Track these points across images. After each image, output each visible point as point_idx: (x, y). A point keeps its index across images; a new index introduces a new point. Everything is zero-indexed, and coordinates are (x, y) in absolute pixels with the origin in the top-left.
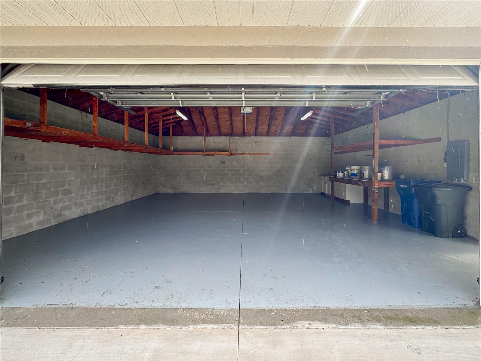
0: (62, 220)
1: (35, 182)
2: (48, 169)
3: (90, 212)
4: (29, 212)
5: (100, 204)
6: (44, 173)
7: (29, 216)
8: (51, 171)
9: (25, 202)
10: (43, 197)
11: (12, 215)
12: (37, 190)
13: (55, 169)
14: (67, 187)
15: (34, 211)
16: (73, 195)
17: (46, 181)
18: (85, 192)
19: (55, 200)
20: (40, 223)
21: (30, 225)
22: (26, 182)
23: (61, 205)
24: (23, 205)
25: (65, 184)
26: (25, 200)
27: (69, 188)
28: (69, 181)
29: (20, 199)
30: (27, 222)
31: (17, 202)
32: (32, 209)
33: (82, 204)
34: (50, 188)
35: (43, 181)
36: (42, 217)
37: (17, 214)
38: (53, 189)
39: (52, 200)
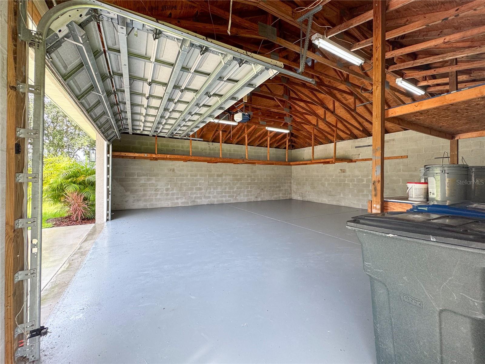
0: (195, 204)
1: (180, 182)
2: (187, 176)
3: (216, 203)
4: (177, 196)
5: (224, 199)
6: (185, 178)
7: (177, 199)
8: (189, 177)
9: (175, 191)
10: (185, 190)
11: (169, 197)
12: (181, 186)
13: (191, 176)
14: (198, 186)
15: (179, 196)
16: (203, 191)
17: (186, 182)
18: (212, 190)
19: (192, 192)
20: (182, 203)
21: (178, 203)
22: (175, 182)
23: (195, 195)
24: (174, 193)
25: (198, 184)
26: (175, 190)
27: (200, 187)
28: (200, 183)
29: (173, 189)
30: (176, 201)
31: (171, 191)
32: (179, 195)
33: (209, 197)
34: (188, 186)
35: (184, 182)
36: (183, 200)
37: (171, 197)
38: (190, 186)
39: (190, 192)
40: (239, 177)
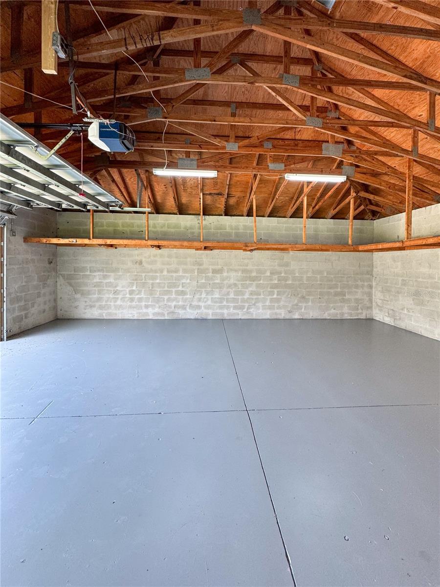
0: (175, 317)
1: (151, 281)
2: (162, 271)
3: (210, 317)
4: (146, 303)
5: (225, 311)
6: (158, 274)
7: (147, 307)
8: (165, 273)
9: (143, 295)
10: (158, 293)
11: (134, 304)
12: (152, 288)
14: (180, 288)
15: (150, 303)
16: (188, 296)
17: (160, 282)
18: (204, 295)
19: (169, 298)
20: (154, 314)
21: (147, 314)
22: (144, 281)
23: (174, 303)
24: (142, 297)
25: (179, 286)
26: (143, 293)
27: (183, 289)
28: (183, 283)
29: (140, 292)
30: (145, 310)
31: (137, 294)
33: (199, 307)
34: (164, 287)
35: (158, 281)
36: (157, 310)
37: (137, 303)
38: (166, 289)
39: (166, 297)
40: (254, 274)
